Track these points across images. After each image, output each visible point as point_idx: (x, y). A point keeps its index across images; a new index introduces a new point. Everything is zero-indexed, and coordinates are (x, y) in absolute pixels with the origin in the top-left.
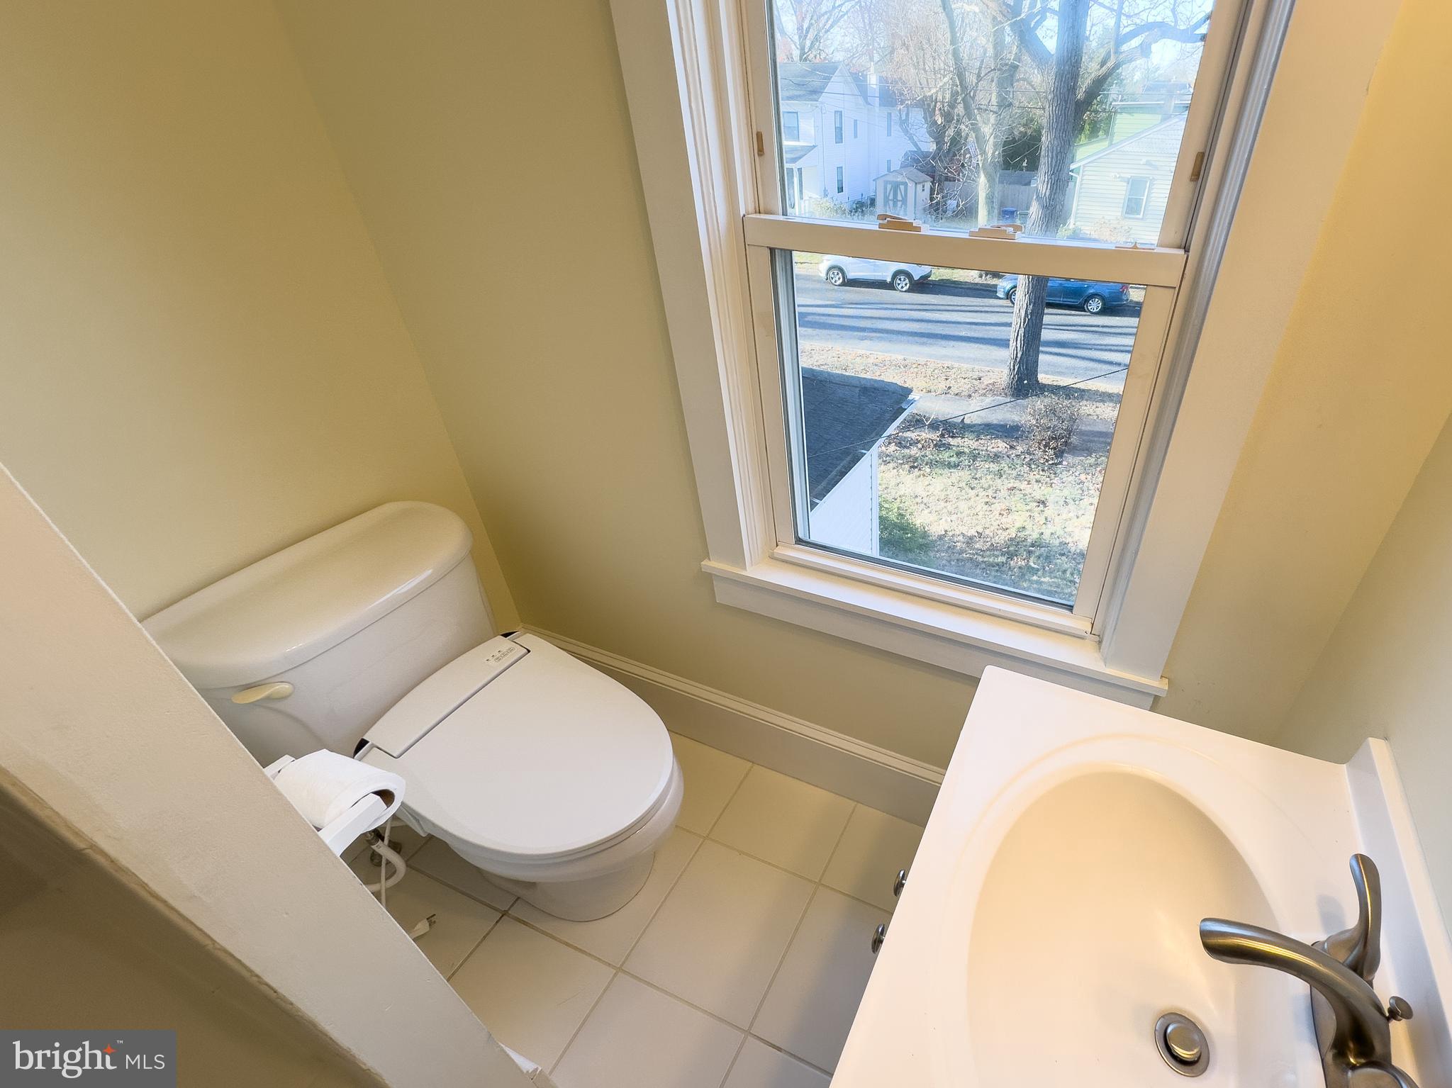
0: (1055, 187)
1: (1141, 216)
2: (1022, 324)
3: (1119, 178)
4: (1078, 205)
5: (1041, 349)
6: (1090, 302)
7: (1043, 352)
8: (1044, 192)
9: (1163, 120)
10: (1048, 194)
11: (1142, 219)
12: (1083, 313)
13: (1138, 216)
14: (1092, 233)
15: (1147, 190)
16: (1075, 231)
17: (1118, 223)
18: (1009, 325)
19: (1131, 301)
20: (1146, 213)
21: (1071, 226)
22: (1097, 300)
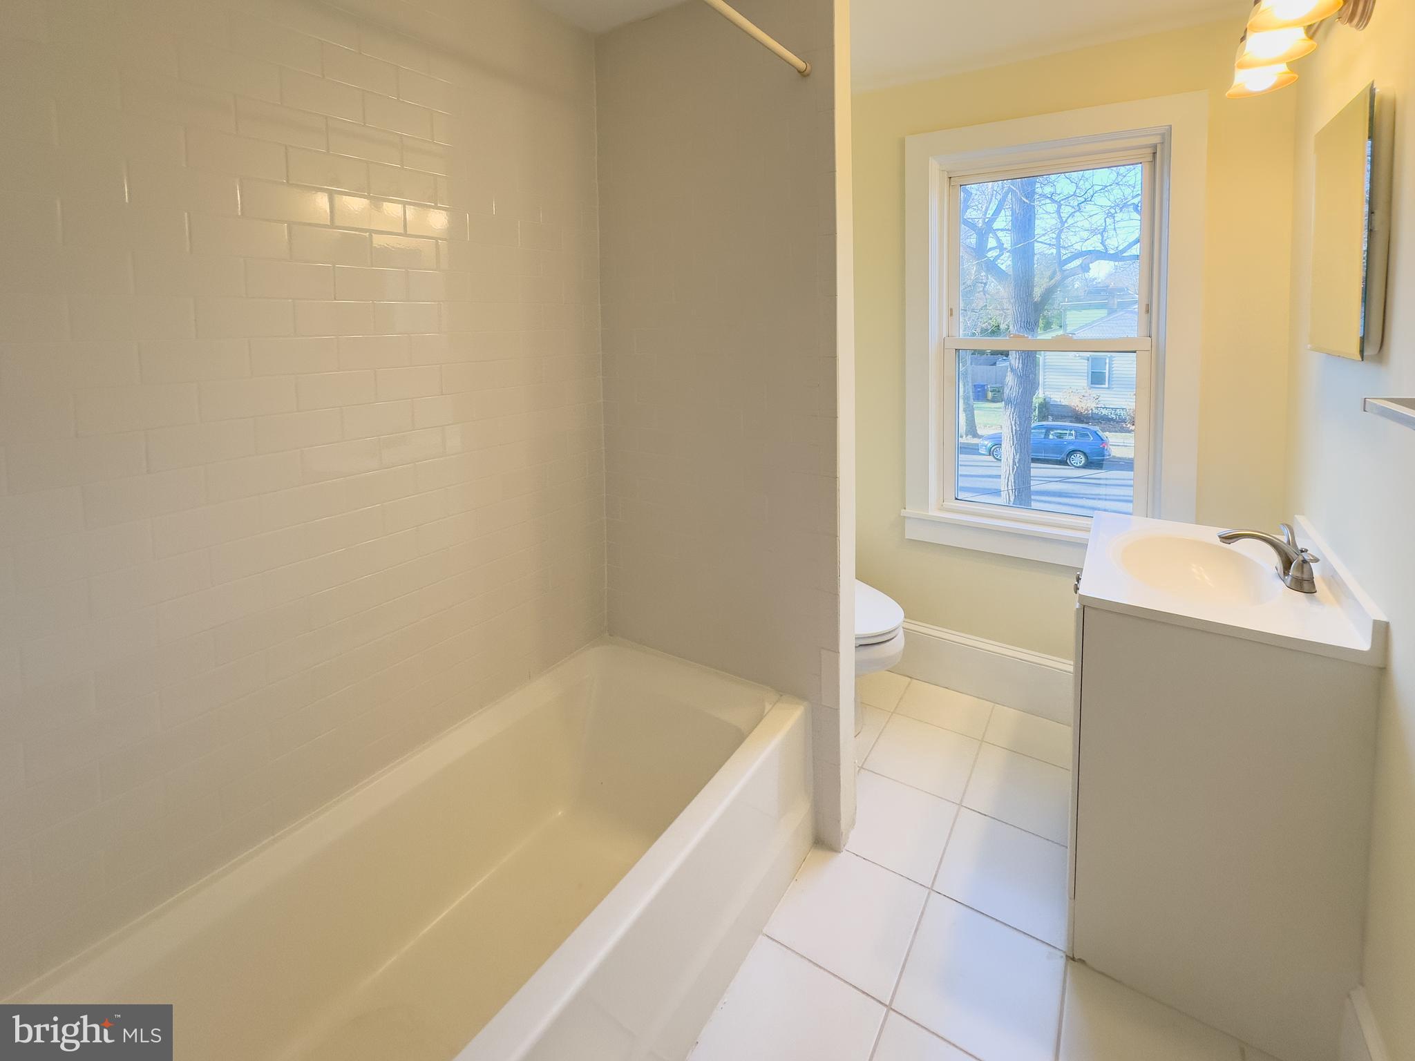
0: (1026, 362)
1: (1107, 386)
2: (1011, 471)
3: (1079, 356)
4: (1044, 379)
5: (1032, 497)
6: (1072, 457)
7: (1035, 500)
8: (1017, 365)
9: (1109, 314)
10: (1020, 366)
11: (1108, 388)
12: (1067, 467)
13: (1103, 386)
14: (1062, 400)
15: (1107, 365)
16: (1045, 399)
17: (1086, 392)
18: (999, 476)
19: (1114, 457)
20: (1110, 383)
21: (1041, 395)
22: (1078, 455)
